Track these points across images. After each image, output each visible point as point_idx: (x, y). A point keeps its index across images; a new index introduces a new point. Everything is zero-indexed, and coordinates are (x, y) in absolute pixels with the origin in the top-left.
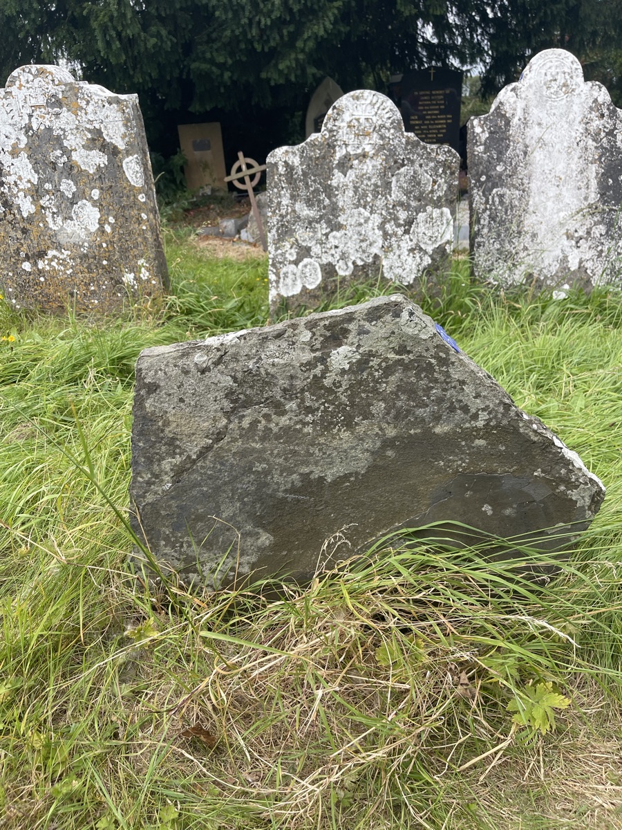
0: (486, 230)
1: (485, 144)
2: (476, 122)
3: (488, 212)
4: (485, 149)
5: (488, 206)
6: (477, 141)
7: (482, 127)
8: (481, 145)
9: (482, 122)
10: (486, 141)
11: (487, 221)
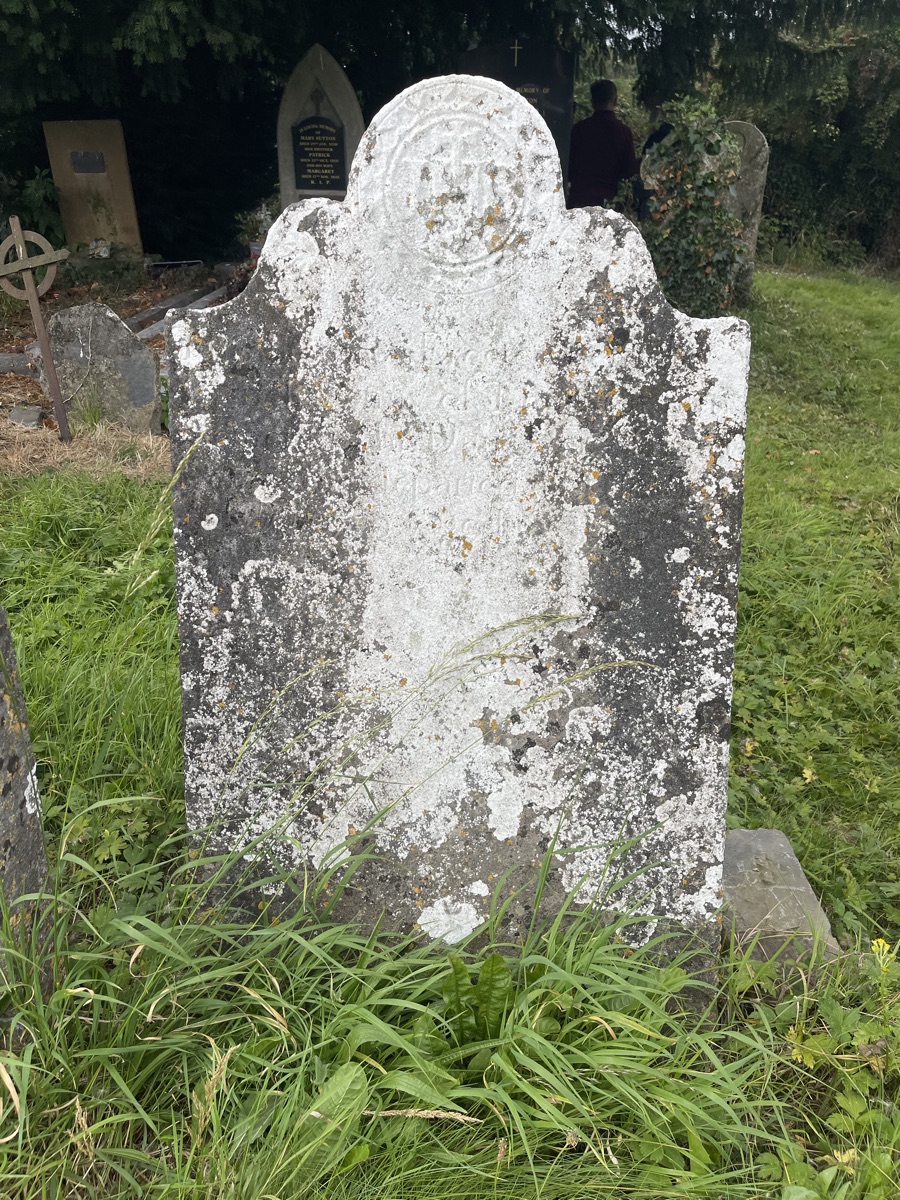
0: (220, 692)
1: (213, 408)
2: (180, 331)
3: (228, 635)
4: (215, 424)
5: (228, 615)
6: (185, 397)
7: (202, 349)
8: (198, 410)
9: (203, 332)
10: (215, 397)
11: (224, 662)
